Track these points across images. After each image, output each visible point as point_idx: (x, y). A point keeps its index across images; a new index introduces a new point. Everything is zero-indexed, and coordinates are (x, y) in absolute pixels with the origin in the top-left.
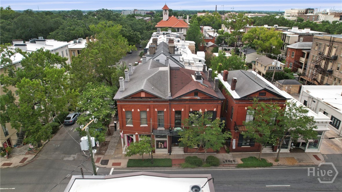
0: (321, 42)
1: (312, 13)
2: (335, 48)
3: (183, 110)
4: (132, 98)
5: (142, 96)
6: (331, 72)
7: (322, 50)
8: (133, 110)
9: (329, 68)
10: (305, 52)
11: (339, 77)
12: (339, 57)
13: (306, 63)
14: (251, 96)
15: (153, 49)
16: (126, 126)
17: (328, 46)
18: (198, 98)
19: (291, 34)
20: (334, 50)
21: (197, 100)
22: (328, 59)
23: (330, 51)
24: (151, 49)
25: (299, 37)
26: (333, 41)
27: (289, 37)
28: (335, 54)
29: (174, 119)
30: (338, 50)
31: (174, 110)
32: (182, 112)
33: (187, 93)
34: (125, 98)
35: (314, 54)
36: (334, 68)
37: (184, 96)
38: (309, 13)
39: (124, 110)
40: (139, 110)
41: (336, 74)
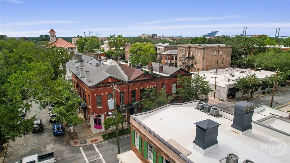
0: (183, 49)
1: (156, 37)
2: (192, 51)
3: (136, 89)
4: (102, 84)
5: (109, 82)
6: (192, 65)
7: (184, 53)
8: (102, 94)
9: (191, 63)
10: (174, 56)
11: (198, 68)
12: (195, 56)
13: (175, 63)
14: (174, 74)
15: (80, 57)
16: (97, 108)
17: (187, 50)
18: (146, 78)
19: (159, 47)
20: (191, 53)
21: (145, 80)
22: (189, 58)
23: (189, 53)
24: (79, 57)
25: (165, 48)
26: (190, 47)
27: (159, 48)
28: (193, 55)
29: (131, 97)
30: (194, 52)
31: (131, 90)
32: (136, 91)
33: (140, 76)
34: (98, 84)
35: (180, 56)
36: (194, 63)
37: (137, 79)
38: (155, 37)
39: (95, 95)
40: (107, 93)
41: (195, 66)
